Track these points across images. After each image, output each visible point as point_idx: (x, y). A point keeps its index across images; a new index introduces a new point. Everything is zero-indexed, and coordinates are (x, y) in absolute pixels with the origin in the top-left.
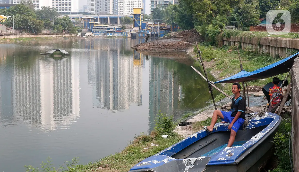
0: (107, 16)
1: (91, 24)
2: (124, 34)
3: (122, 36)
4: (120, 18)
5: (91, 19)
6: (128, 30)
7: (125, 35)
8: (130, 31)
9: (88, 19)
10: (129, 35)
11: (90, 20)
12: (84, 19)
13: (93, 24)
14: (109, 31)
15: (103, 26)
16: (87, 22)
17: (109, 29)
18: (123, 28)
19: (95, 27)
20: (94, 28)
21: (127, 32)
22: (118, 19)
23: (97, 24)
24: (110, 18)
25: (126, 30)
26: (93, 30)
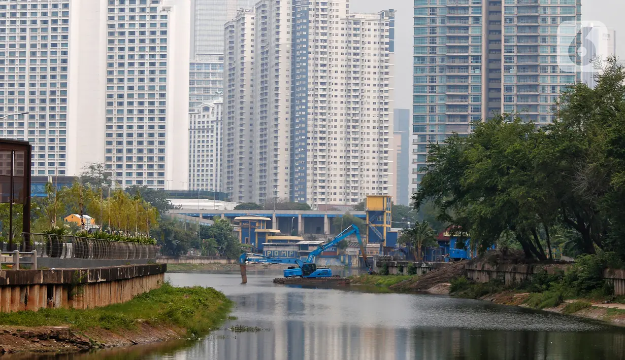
0: (297, 212)
1: (259, 233)
2: (344, 260)
3: (337, 263)
4: (331, 219)
5: (260, 221)
6: (351, 250)
7: (347, 261)
8: (357, 253)
9: (253, 223)
10: (355, 263)
11: (257, 225)
12: (243, 221)
13: (265, 233)
14: (307, 251)
15: (291, 241)
16: (251, 228)
17: (305, 247)
18: (342, 245)
19: (269, 241)
20: (267, 245)
21: (350, 257)
22: (326, 220)
23: (273, 234)
24: (305, 218)
25: (349, 250)
26: (265, 249)
